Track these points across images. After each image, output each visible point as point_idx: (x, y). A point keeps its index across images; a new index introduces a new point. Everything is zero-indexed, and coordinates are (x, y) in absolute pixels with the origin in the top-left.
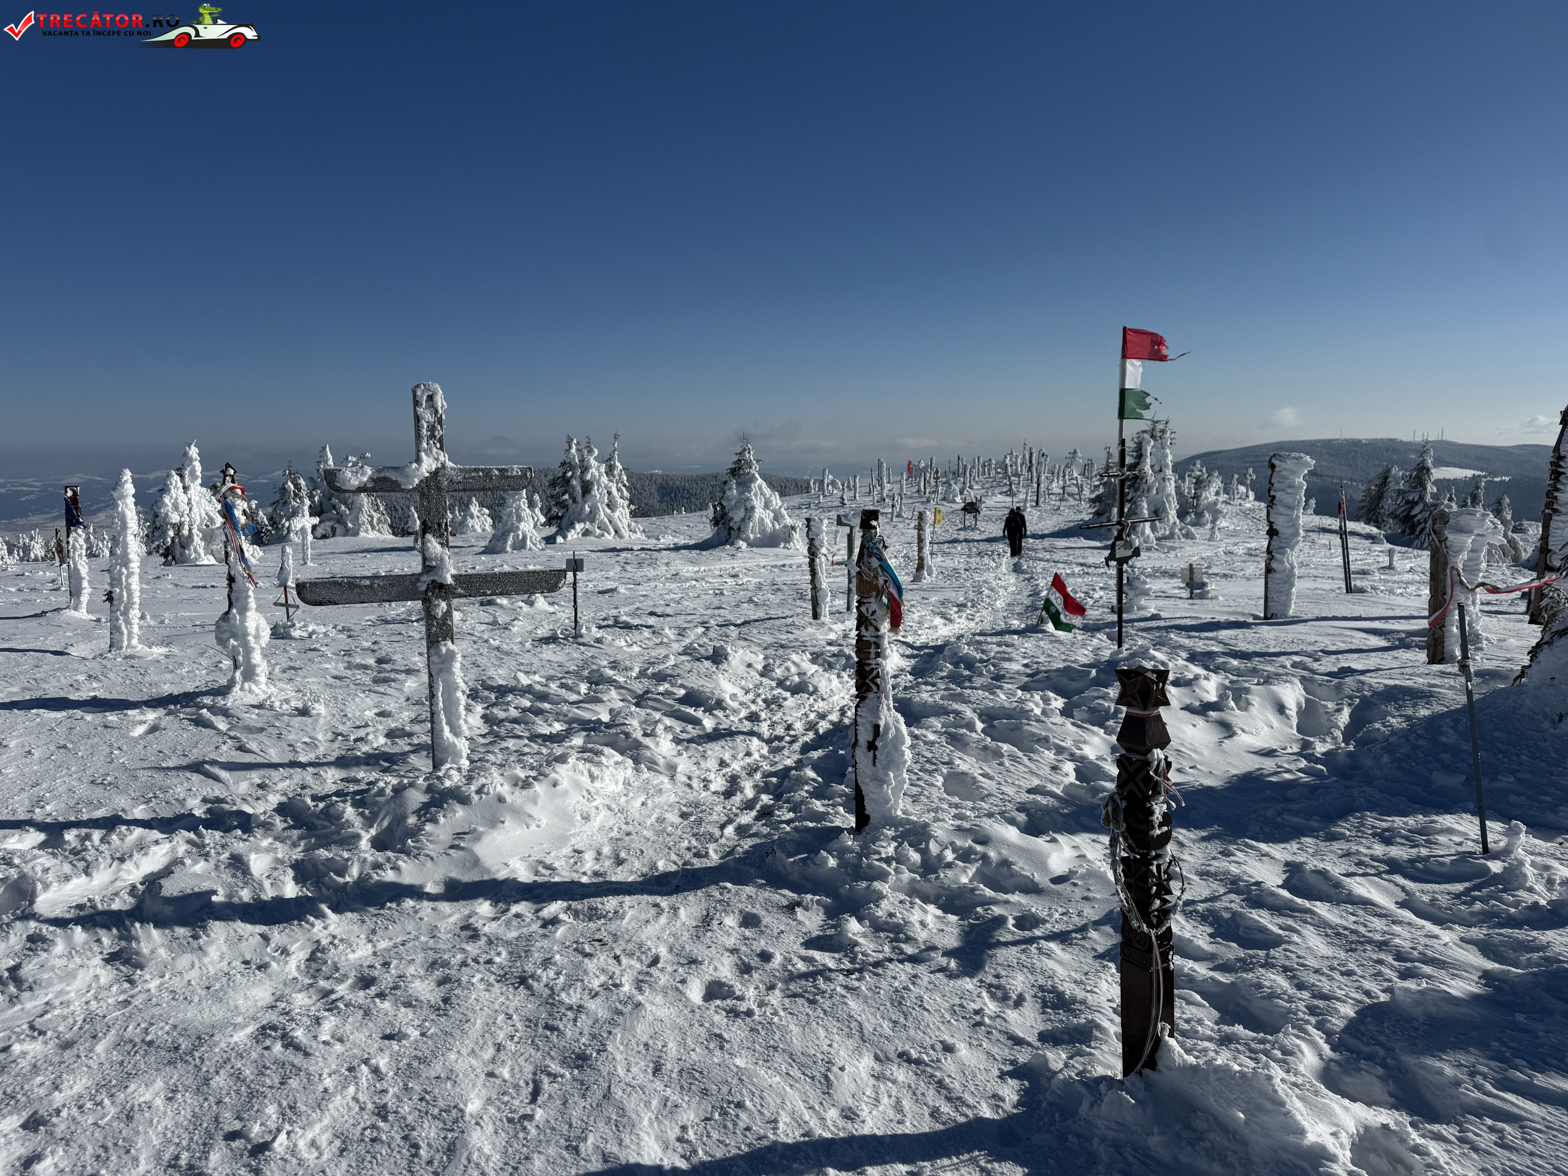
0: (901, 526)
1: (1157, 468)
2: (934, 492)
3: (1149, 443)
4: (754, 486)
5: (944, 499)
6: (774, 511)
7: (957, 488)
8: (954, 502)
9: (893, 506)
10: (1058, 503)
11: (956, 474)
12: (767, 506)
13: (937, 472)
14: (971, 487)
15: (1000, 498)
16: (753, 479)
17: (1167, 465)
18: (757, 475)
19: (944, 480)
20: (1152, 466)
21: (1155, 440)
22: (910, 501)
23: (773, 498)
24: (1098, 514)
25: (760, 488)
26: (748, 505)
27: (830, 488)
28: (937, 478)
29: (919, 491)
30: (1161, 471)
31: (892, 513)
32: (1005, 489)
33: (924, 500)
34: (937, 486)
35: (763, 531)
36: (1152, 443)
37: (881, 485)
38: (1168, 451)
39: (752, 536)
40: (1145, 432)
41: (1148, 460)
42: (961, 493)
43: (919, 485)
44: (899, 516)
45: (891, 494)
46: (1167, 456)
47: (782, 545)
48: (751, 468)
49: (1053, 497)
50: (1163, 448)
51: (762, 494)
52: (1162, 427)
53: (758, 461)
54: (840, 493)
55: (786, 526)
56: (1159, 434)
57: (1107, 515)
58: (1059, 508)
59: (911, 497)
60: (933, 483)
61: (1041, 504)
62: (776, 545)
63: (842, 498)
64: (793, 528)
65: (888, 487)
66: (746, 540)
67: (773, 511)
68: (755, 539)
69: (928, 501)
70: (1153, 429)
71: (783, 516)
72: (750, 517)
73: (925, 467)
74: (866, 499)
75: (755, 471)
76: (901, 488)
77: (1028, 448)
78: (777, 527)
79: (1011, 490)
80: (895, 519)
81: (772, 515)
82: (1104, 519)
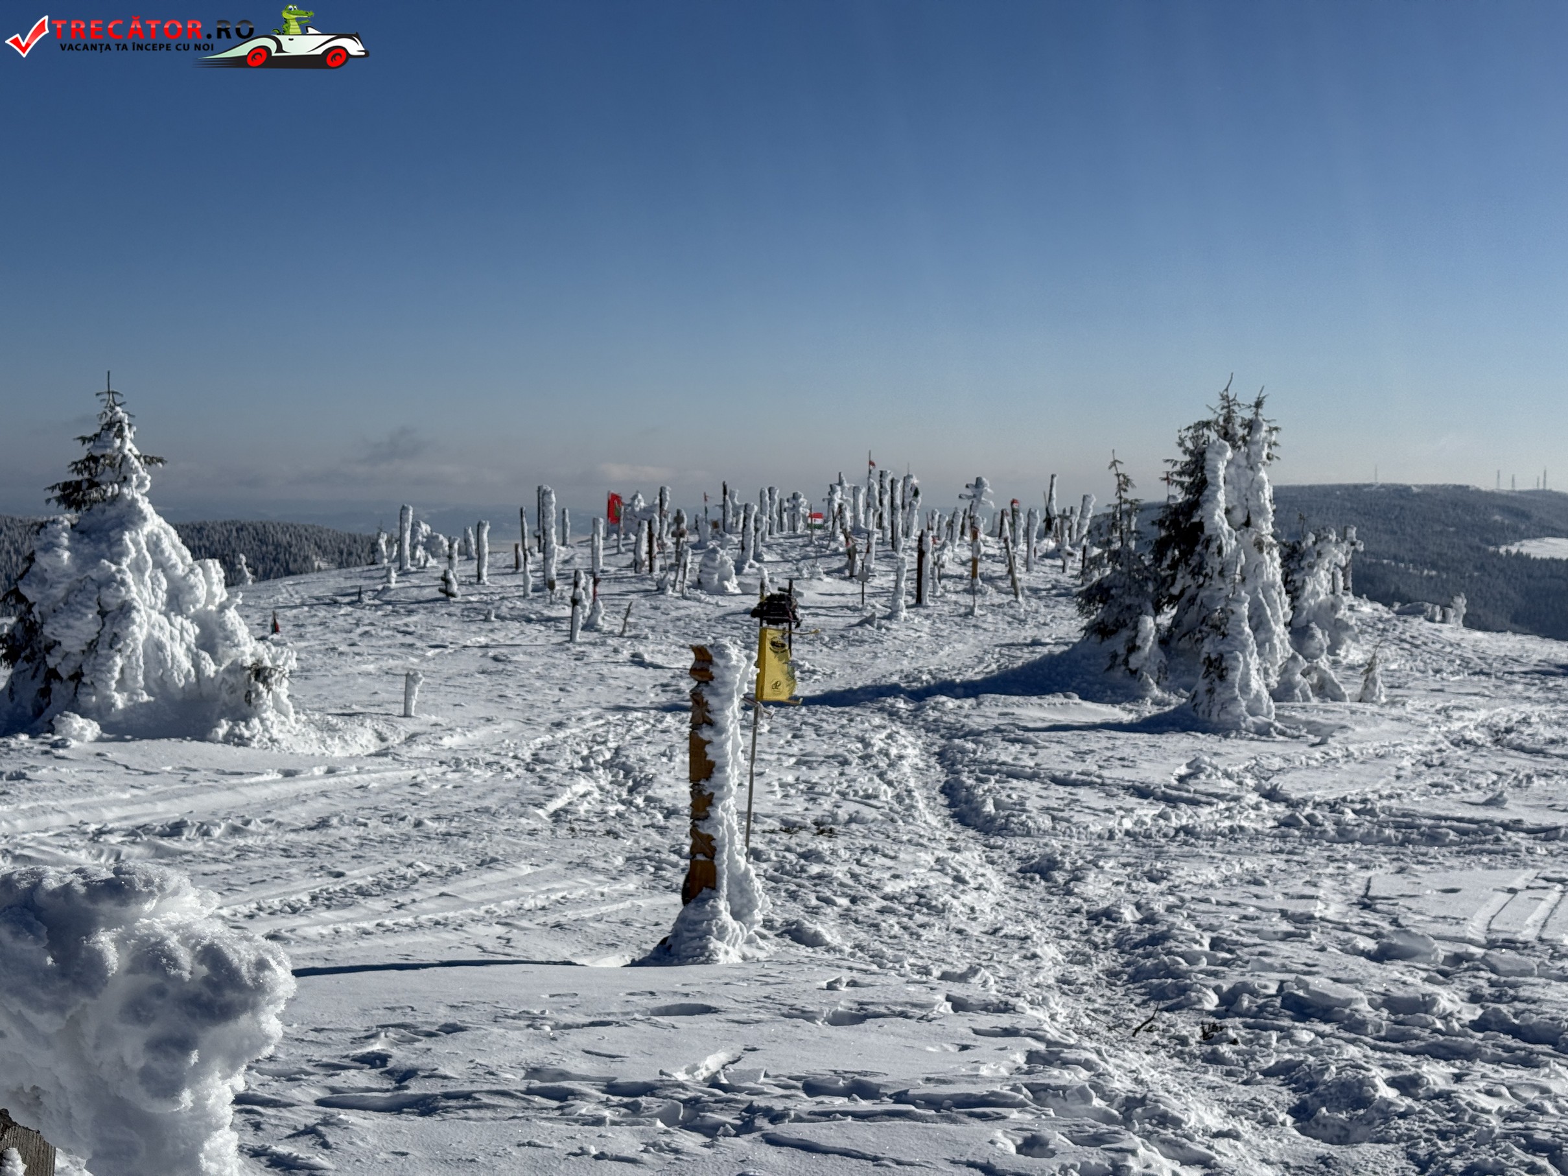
0: (596, 654)
1: (1239, 516)
2: (672, 568)
3: (1221, 452)
4: (134, 541)
5: (698, 585)
6: (201, 620)
7: (727, 556)
8: (722, 591)
9: (575, 602)
10: (967, 599)
11: (720, 528)
12: (176, 601)
13: (678, 519)
14: (758, 557)
15: (830, 584)
16: (130, 517)
17: (1261, 511)
18: (145, 506)
19: (694, 538)
20: (1228, 512)
21: (1234, 446)
22: (616, 588)
23: (198, 579)
24: (1098, 630)
25: (155, 545)
26: (111, 600)
27: (420, 553)
28: (678, 534)
29: (636, 564)
30: (1247, 524)
31: (573, 619)
32: (837, 563)
33: (650, 585)
34: (679, 554)
35: (160, 684)
36: (1229, 454)
37: (544, 548)
38: (1263, 475)
39: (120, 701)
40: (1207, 425)
41: (1221, 496)
42: (739, 571)
43: (635, 551)
44: (590, 626)
45: (569, 570)
46: (1261, 488)
47: (223, 728)
48: (126, 480)
49: (950, 585)
50: (1252, 468)
51: (161, 565)
52: (1248, 415)
53: (149, 461)
54: (443, 567)
55: (237, 668)
56: (1241, 432)
57: (1125, 634)
58: (970, 612)
59: (618, 580)
60: (669, 541)
61: (927, 600)
62: (202, 734)
63: (445, 580)
64: (260, 673)
65: (560, 552)
66: (100, 713)
67: (197, 619)
68: (133, 709)
69: (661, 590)
70: (1228, 419)
71: (229, 636)
72: (116, 638)
73: (648, 510)
74: (508, 582)
75: (138, 494)
76: (594, 557)
77: (876, 472)
78: (210, 669)
79: (851, 565)
80: (579, 636)
81: (193, 630)
82: (1118, 644)
